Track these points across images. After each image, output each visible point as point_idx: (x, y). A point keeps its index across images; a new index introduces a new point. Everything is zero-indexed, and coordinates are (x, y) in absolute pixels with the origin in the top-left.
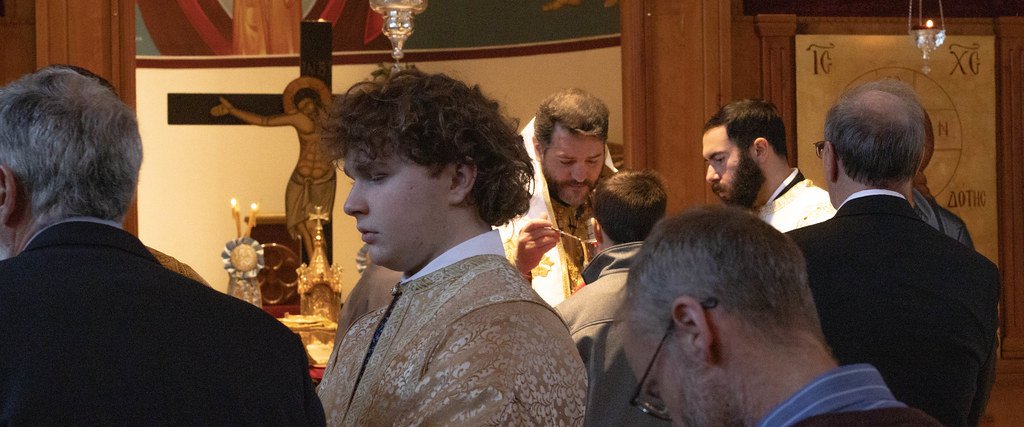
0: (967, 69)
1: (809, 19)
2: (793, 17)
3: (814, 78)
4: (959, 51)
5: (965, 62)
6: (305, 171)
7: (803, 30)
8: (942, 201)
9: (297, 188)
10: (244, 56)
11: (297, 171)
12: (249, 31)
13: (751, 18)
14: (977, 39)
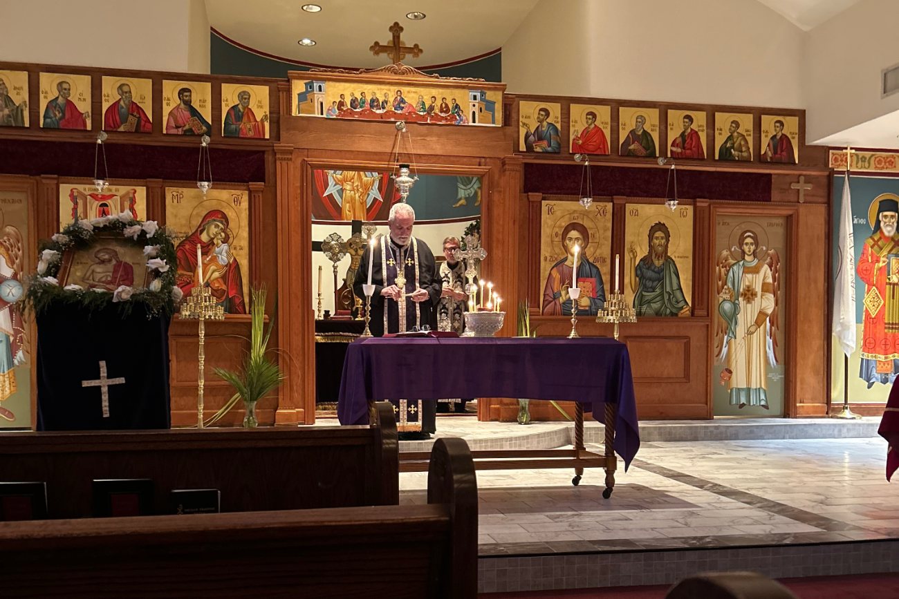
0: (602, 214)
1: (546, 195)
2: (541, 194)
3: (548, 216)
4: (600, 208)
5: (601, 212)
6: (353, 267)
7: (544, 199)
8: (591, 261)
9: (350, 273)
10: (345, 221)
11: (350, 267)
12: (347, 212)
13: (526, 194)
14: (606, 204)
